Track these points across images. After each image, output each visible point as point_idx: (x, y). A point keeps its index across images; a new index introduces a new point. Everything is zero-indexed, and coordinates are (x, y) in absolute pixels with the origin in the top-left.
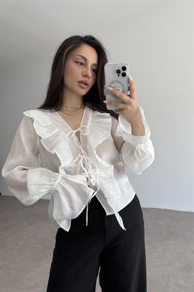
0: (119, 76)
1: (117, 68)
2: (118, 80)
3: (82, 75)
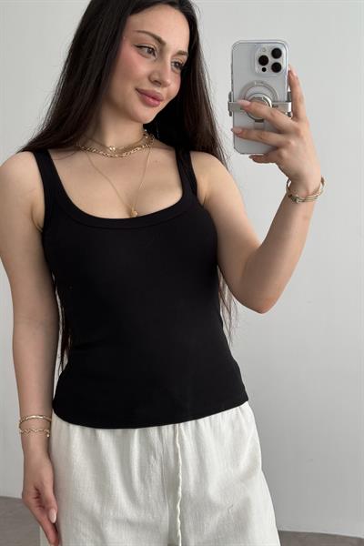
0: (264, 70)
1: (259, 54)
2: (262, 79)
3: (149, 78)
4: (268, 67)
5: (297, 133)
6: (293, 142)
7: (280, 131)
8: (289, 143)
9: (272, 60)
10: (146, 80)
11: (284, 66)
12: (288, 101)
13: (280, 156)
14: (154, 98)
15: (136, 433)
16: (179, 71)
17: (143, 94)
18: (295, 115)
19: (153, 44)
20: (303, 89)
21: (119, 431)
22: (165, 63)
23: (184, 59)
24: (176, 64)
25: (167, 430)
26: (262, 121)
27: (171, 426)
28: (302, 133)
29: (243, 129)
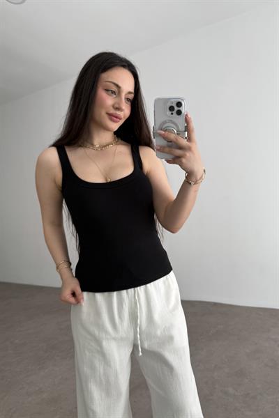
0: (172, 114)
1: (169, 104)
2: (171, 119)
3: (113, 106)
4: (174, 112)
5: (189, 149)
6: (188, 154)
7: (181, 148)
8: (186, 155)
9: (176, 109)
10: (112, 108)
11: (183, 111)
12: (185, 131)
13: (181, 161)
14: (117, 117)
15: (115, 294)
16: (129, 103)
17: (111, 116)
18: (189, 139)
19: (114, 89)
20: (194, 124)
21: (106, 294)
22: (121, 99)
23: (131, 96)
24: (128, 99)
25: (131, 291)
26: (171, 142)
27: (132, 289)
28: (193, 149)
29: (161, 147)
